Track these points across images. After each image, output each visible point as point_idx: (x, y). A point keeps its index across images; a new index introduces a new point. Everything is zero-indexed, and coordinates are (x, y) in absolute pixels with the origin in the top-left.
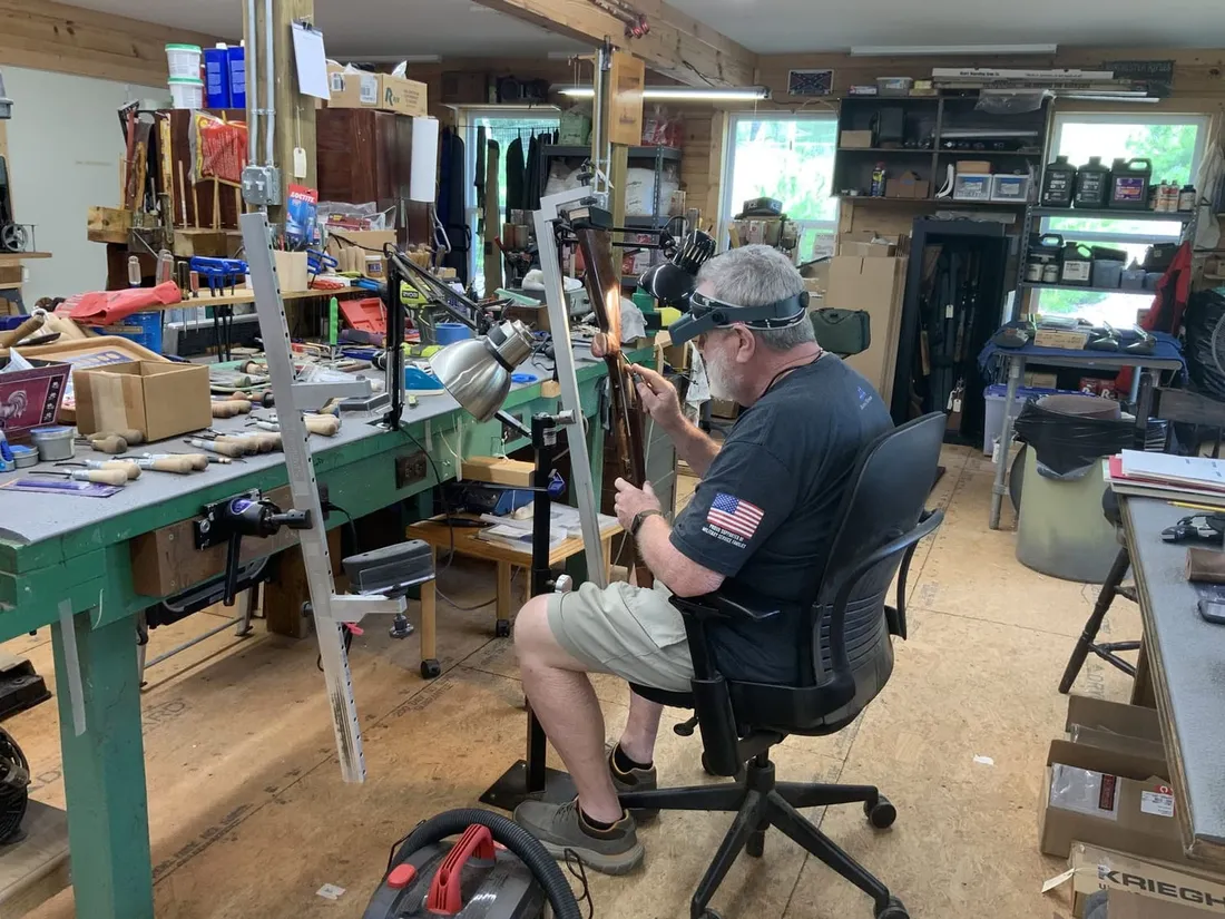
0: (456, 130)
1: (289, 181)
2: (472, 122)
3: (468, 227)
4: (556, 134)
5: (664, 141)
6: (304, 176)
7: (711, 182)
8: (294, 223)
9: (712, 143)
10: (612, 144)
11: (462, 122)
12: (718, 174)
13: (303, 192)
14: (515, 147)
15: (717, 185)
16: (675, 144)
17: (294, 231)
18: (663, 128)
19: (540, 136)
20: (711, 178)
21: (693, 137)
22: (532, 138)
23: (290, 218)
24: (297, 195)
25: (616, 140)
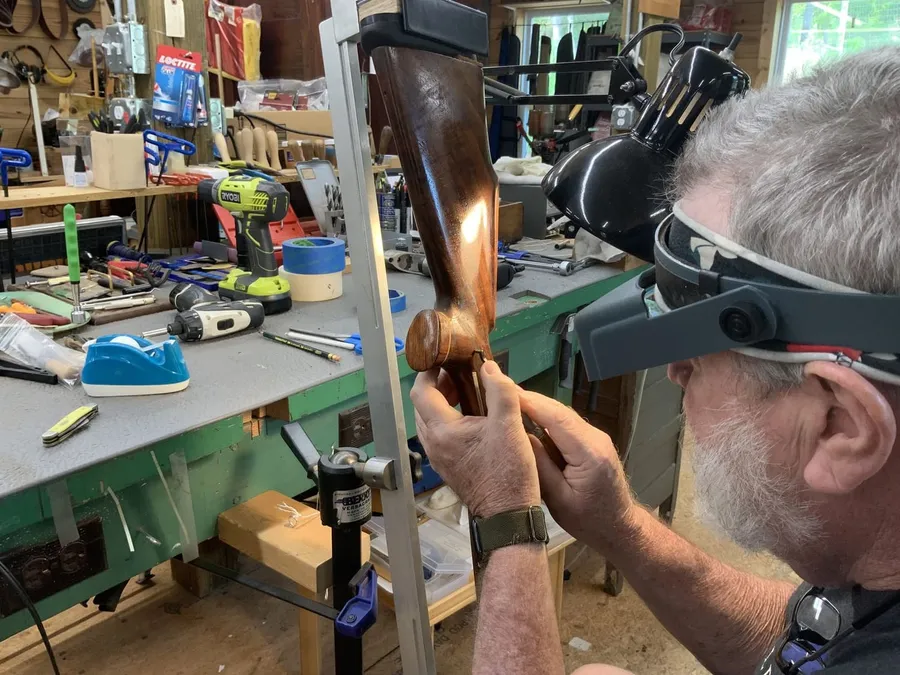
0: (514, 29)
1: (157, 41)
2: (529, 21)
3: (519, 119)
4: (604, 26)
5: (711, 26)
6: (182, 34)
7: (760, 67)
8: (165, 97)
9: (764, 26)
10: (644, 15)
11: (519, 21)
12: (767, 59)
13: (180, 56)
14: (566, 41)
15: (766, 69)
16: (723, 29)
17: (164, 107)
18: (711, 13)
19: (589, 29)
20: (761, 62)
21: (743, 21)
22: (582, 31)
23: (159, 91)
24: (169, 60)
25: (648, 11)
